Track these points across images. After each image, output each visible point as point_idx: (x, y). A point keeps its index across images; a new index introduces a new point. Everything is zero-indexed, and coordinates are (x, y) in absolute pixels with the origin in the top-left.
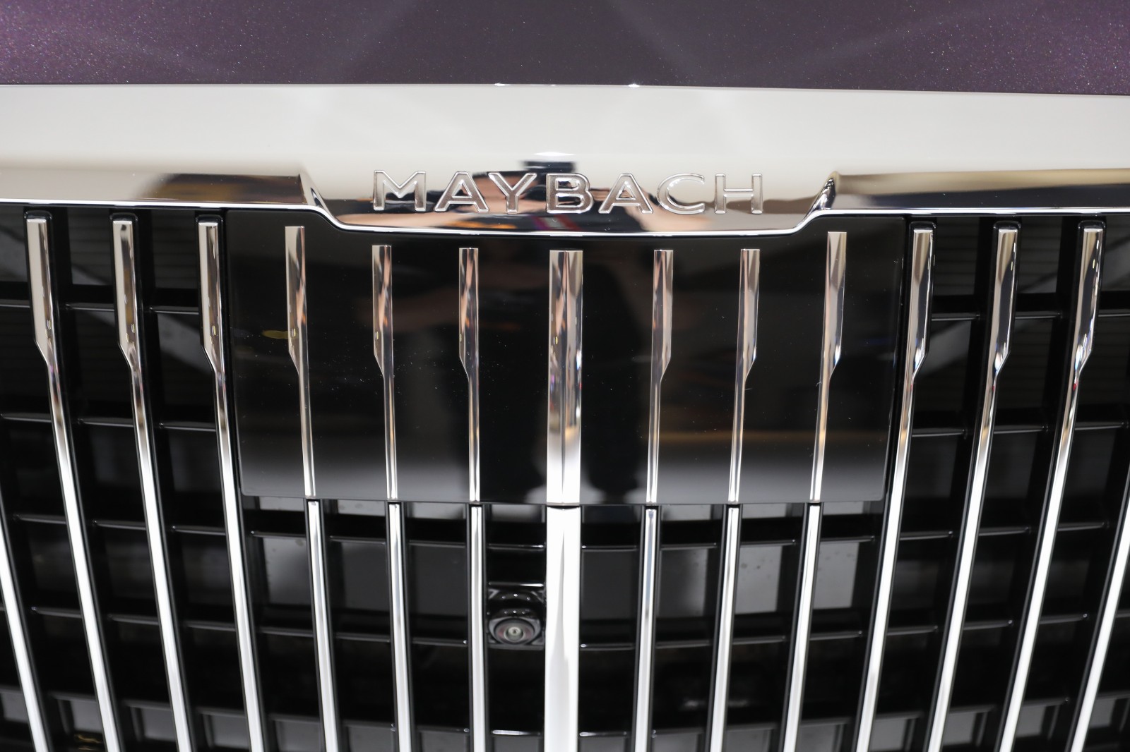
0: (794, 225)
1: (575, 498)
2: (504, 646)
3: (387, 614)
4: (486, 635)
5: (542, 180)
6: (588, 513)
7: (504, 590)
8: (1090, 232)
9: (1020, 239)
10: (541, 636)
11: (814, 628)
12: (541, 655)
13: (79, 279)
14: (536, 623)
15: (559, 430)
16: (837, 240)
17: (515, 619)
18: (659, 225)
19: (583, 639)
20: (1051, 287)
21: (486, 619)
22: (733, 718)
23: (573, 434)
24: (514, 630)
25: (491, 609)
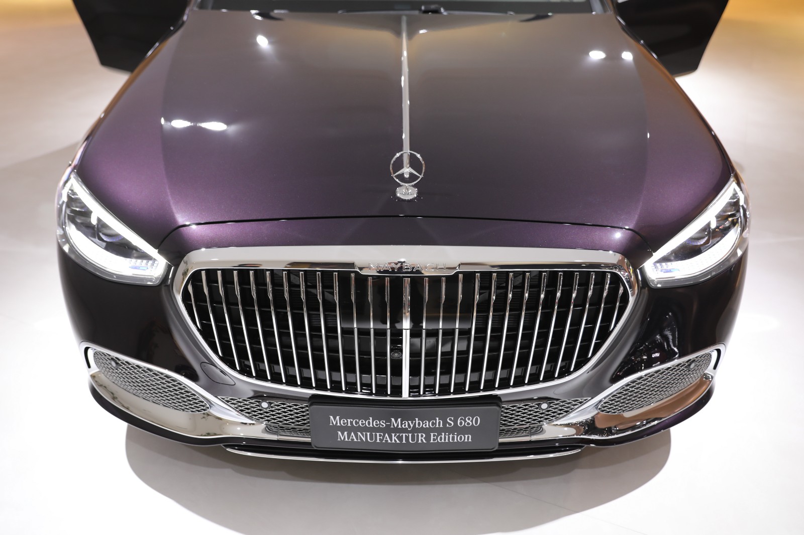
0: (452, 273)
1: (409, 328)
2: (394, 358)
3: (370, 352)
4: (390, 356)
5: (402, 264)
6: (411, 330)
7: (394, 347)
8: (511, 274)
9: (497, 275)
10: (402, 356)
11: (457, 354)
12: (402, 360)
13: (309, 284)
14: (401, 353)
15: (405, 313)
16: (461, 276)
17: (397, 352)
18: (426, 273)
19: (410, 357)
20: (504, 285)
21: (390, 352)
22: (441, 374)
23: (408, 314)
24: (396, 354)
25: (391, 350)
